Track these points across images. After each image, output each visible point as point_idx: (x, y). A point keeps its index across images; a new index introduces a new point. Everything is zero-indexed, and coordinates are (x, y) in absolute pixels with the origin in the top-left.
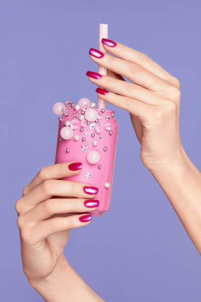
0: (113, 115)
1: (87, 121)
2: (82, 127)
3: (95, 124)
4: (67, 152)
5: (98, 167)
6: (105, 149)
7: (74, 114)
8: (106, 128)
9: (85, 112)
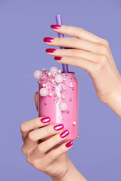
0: (74, 76)
1: (57, 83)
2: (54, 87)
3: (62, 84)
4: (46, 104)
5: (67, 112)
6: (71, 100)
7: (47, 79)
8: (70, 86)
9: (54, 77)
